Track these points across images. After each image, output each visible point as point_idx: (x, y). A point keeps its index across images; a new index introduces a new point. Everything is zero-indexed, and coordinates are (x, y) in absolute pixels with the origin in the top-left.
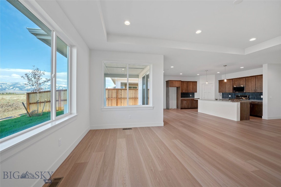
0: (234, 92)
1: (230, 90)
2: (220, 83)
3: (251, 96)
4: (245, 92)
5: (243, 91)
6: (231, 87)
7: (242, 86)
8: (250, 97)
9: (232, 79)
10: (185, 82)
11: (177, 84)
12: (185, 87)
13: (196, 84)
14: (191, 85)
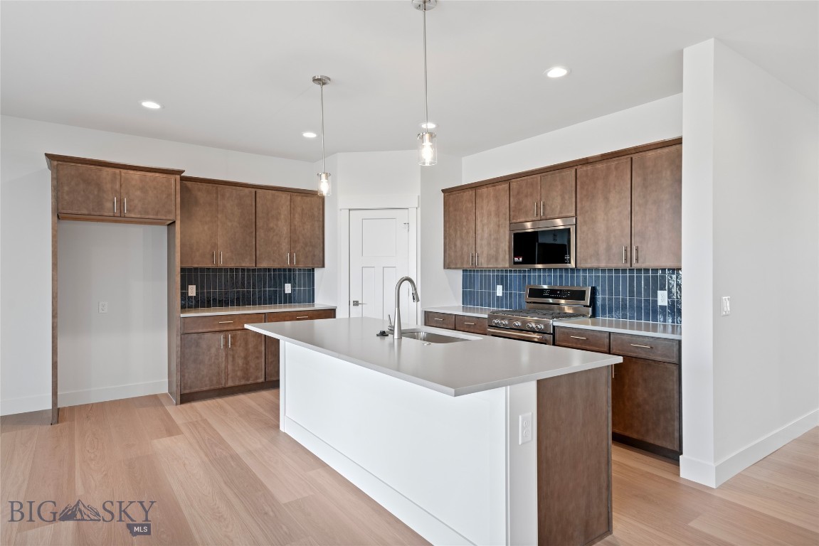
0: (516, 263)
1: (497, 251)
2: (451, 209)
3: (603, 293)
4: (572, 265)
5: (564, 261)
6: (502, 231)
7: (559, 224)
8: (599, 297)
9: (507, 179)
10: (228, 189)
11: (138, 193)
12: (229, 224)
13: (321, 207)
14: (282, 216)
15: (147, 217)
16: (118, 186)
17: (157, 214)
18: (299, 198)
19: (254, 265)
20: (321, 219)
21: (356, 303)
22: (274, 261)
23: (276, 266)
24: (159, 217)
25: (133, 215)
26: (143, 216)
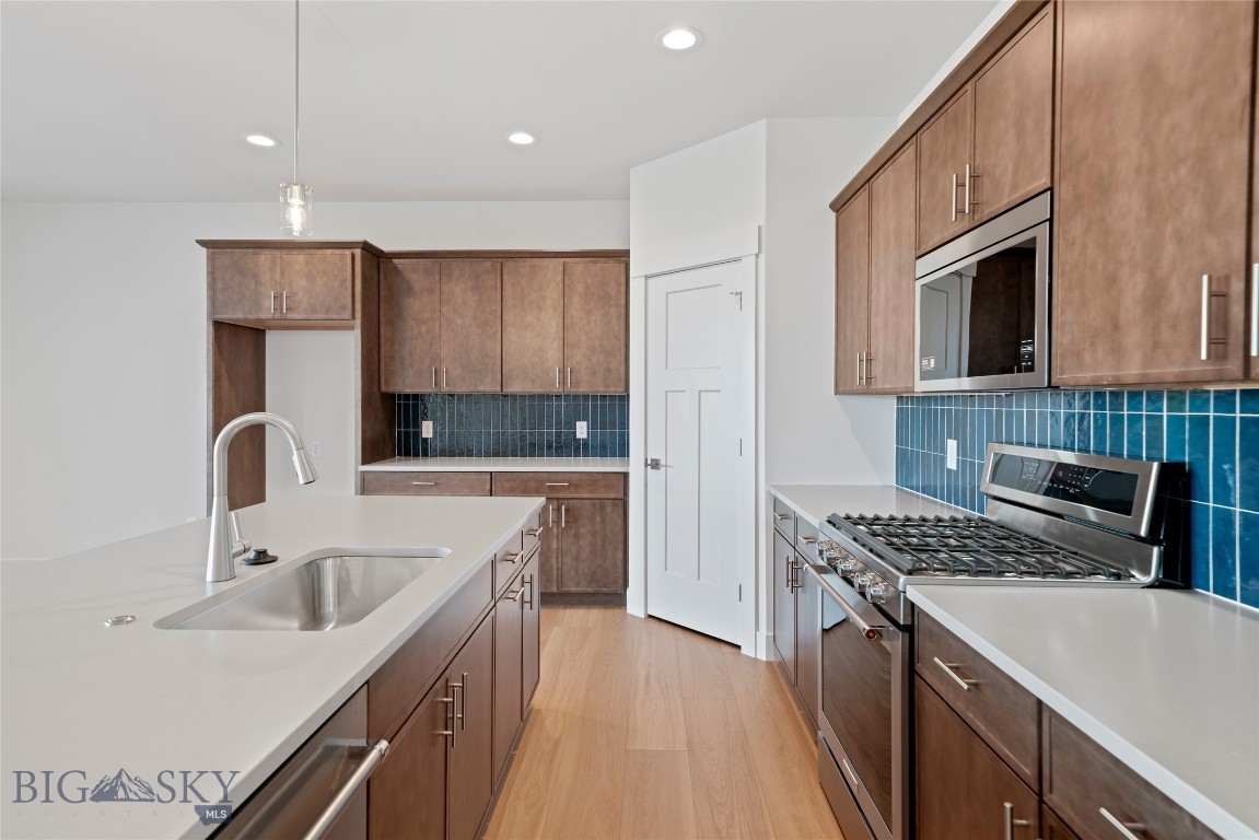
10: (455, 263)
11: (303, 282)
12: (459, 322)
13: (623, 280)
14: (549, 303)
15: (314, 317)
16: (278, 275)
17: (327, 312)
18: (580, 267)
19: (499, 389)
20: (623, 302)
21: (655, 464)
22: (533, 382)
23: (537, 390)
24: (330, 316)
25: (296, 316)
26: (309, 317)
